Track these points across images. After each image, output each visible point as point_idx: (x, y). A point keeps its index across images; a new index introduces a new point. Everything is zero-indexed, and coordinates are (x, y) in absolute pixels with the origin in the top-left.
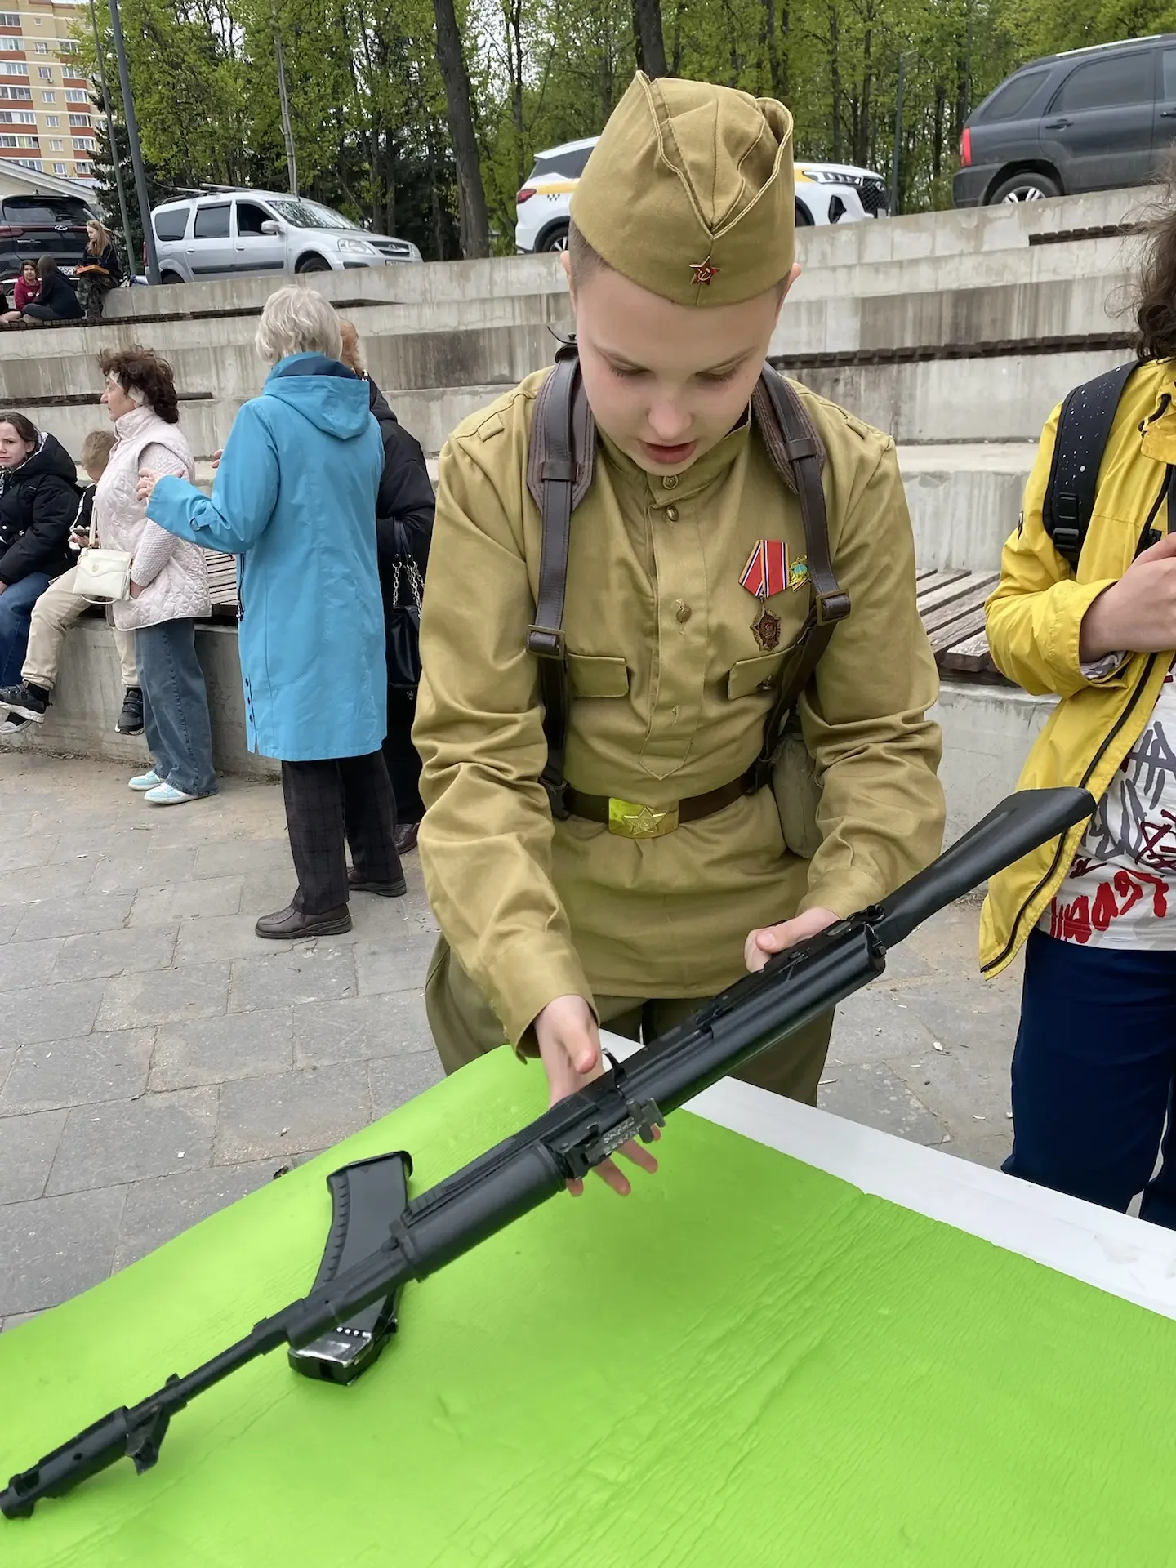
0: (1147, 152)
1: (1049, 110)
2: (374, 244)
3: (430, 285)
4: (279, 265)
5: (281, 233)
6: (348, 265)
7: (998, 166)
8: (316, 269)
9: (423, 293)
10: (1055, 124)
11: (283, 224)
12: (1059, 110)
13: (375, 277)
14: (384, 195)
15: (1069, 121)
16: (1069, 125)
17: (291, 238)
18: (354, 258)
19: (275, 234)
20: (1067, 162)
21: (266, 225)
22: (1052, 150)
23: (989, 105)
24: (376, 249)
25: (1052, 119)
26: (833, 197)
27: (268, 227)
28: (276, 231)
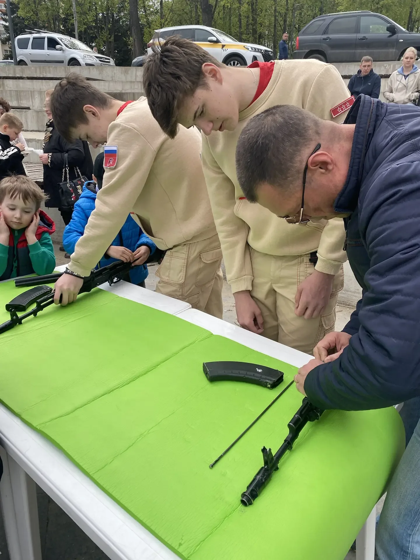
0: (353, 51)
1: (325, 33)
2: (97, 57)
3: (114, 75)
4: (62, 62)
5: (63, 50)
6: (87, 64)
7: (307, 51)
8: (76, 65)
9: (112, 77)
10: (326, 38)
11: (64, 47)
12: (327, 33)
13: (95, 70)
14: (110, 38)
15: (330, 38)
16: (330, 39)
17: (67, 53)
18: (89, 62)
19: (61, 50)
20: (329, 52)
21: (58, 46)
22: (324, 47)
23: (305, 30)
24: (97, 59)
25: (325, 36)
26: (254, 56)
27: (58, 48)
28: (61, 49)
